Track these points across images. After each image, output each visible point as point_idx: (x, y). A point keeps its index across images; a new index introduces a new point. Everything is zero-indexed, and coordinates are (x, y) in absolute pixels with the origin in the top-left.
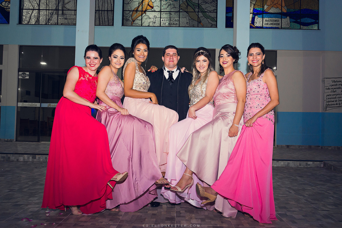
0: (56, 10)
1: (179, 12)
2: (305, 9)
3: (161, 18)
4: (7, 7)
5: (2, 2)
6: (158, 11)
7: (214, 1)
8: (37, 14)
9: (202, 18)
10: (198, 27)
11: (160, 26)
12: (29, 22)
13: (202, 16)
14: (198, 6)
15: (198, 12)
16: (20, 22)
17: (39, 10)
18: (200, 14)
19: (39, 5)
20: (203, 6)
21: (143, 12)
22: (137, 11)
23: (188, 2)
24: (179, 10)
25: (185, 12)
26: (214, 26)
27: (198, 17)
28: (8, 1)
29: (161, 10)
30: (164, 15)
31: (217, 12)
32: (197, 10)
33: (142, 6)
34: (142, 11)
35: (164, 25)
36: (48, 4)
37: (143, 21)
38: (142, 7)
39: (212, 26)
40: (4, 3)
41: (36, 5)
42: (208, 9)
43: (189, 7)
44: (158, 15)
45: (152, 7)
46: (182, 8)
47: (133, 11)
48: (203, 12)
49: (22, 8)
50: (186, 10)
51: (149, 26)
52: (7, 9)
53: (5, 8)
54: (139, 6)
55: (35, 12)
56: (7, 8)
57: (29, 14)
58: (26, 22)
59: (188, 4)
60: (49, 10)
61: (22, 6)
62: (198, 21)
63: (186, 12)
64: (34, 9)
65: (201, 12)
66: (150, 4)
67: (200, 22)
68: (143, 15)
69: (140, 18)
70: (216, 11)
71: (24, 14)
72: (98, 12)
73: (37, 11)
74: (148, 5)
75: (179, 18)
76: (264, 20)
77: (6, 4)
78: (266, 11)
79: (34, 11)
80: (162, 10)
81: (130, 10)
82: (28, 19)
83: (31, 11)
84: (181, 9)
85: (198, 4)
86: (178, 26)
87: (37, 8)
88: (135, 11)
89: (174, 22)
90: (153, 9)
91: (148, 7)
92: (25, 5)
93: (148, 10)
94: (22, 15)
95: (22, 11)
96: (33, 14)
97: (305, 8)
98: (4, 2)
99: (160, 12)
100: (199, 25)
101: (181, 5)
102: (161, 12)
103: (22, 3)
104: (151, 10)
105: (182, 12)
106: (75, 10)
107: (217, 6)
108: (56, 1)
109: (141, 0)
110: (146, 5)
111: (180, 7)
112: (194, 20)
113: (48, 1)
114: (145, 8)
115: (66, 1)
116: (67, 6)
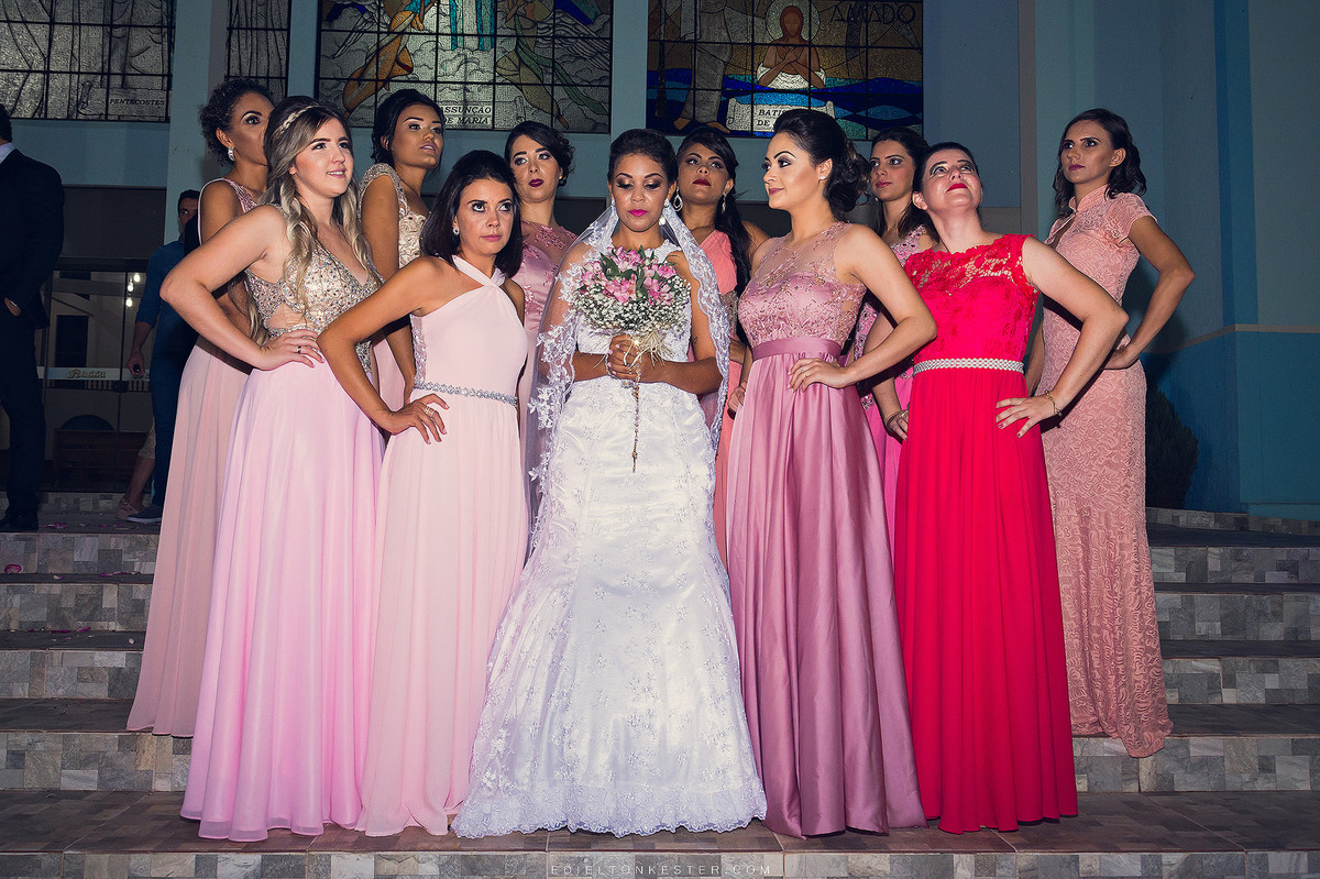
0: (102, 74)
1: (494, 84)
2: (882, 80)
6: (428, 82)
7: (600, 53)
8: (40, 86)
12: (12, 111)
13: (566, 96)
14: (553, 68)
15: (553, 85)
17: (47, 72)
18: (559, 93)
19: (47, 59)
20: (568, 68)
21: (380, 84)
22: (360, 80)
23: (522, 55)
24: (494, 80)
25: (512, 84)
26: (600, 128)
29: (436, 77)
31: (610, 86)
32: (548, 78)
33: (378, 65)
34: (377, 80)
36: (77, 55)
38: (377, 68)
41: (39, 57)
42: (584, 75)
43: (524, 70)
45: (410, 70)
46: (503, 72)
47: (349, 79)
48: (568, 85)
50: (515, 79)
54: (367, 65)
55: (35, 81)
57: (15, 85)
59: (520, 59)
60: (79, 73)
62: (552, 114)
63: (516, 85)
64: (29, 72)
65: (563, 85)
66: (403, 58)
67: (560, 117)
70: (606, 82)
73: (41, 75)
74: (397, 61)
75: (494, 102)
76: (757, 112)
78: (761, 84)
79: (31, 76)
80: (439, 79)
81: (338, 75)
82: (9, 102)
83: (21, 76)
84: (501, 75)
85: (553, 61)
86: (491, 126)
87: (41, 68)
88: (354, 80)
89: (479, 115)
90: (410, 76)
91: (397, 67)
92: (2, 58)
93: (399, 78)
96: (27, 86)
97: (880, 75)
99: (436, 86)
100: (558, 125)
101: (500, 64)
102: (438, 83)
104: (404, 78)
106: (163, 75)
107: (611, 66)
108: (103, 46)
109: (375, 48)
110: (390, 64)
111: (495, 71)
112: (539, 109)
113: (76, 47)
114: (387, 70)
115: (135, 47)
116: (140, 63)
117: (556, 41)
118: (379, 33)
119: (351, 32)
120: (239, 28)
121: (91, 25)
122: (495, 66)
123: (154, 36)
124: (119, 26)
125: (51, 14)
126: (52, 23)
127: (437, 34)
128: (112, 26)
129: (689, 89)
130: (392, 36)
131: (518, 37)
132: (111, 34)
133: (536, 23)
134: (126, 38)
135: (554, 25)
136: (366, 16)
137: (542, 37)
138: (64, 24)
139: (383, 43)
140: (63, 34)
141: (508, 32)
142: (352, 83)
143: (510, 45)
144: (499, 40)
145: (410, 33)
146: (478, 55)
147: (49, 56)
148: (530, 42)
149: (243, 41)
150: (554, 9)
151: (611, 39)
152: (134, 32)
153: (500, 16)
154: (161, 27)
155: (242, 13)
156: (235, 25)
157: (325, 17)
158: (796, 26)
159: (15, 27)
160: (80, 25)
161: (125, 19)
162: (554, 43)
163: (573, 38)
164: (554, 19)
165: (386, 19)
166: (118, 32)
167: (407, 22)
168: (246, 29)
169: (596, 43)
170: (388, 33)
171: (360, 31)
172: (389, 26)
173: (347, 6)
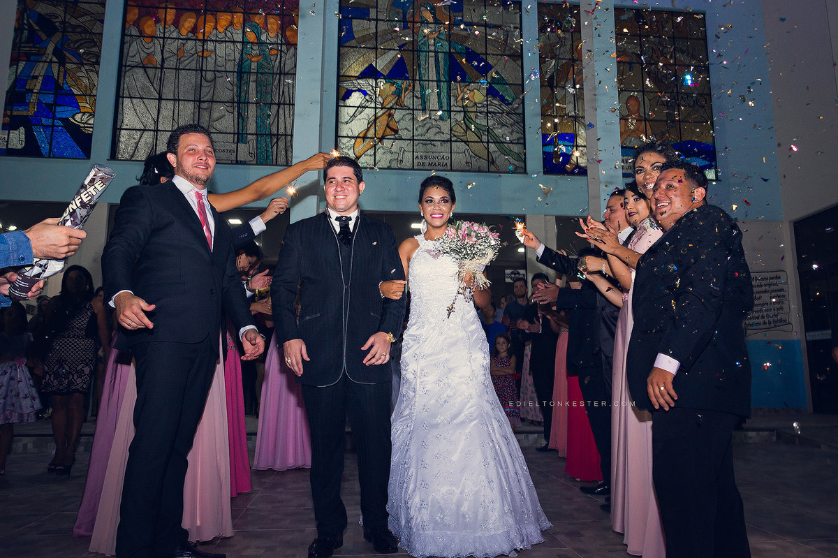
1: (451, 141)
2: (690, 142)
3: (413, 152)
4: (86, 123)
5: (75, 114)
6: (408, 140)
7: (517, 123)
8: (151, 140)
9: (497, 154)
10: (489, 172)
11: (413, 169)
12: (132, 156)
13: (497, 149)
14: (488, 131)
15: (488, 142)
16: (113, 155)
17: (156, 131)
18: (492, 147)
19: (156, 122)
22: (364, 138)
23: (467, 123)
24: (451, 139)
25: (462, 141)
26: (519, 170)
27: (488, 152)
28: (88, 112)
29: (413, 136)
30: (420, 148)
31: (524, 144)
32: (485, 138)
33: (375, 128)
34: (375, 138)
35: (421, 167)
36: (176, 120)
37: (377, 159)
38: (375, 131)
39: (516, 169)
40: (80, 115)
41: (150, 121)
43: (469, 133)
44: (406, 145)
45: (396, 132)
46: (456, 134)
47: (358, 137)
48: (498, 142)
49: (118, 127)
50: (464, 138)
51: (389, 168)
52: (85, 127)
53: (82, 125)
54: (368, 129)
55: (148, 137)
56: (86, 125)
57: (134, 139)
58: (126, 156)
59: (467, 126)
61: (119, 123)
62: (488, 161)
63: (465, 142)
64: (144, 130)
65: (494, 142)
66: (392, 124)
67: (493, 162)
68: (377, 147)
69: (371, 152)
70: (522, 141)
71: (122, 139)
72: (283, 137)
73: (152, 133)
74: (388, 126)
75: (451, 153)
77: (85, 118)
79: (146, 133)
80: (415, 138)
81: (350, 134)
82: (130, 150)
83: (139, 133)
84: (455, 136)
85: (488, 127)
86: (449, 168)
87: (152, 128)
88: (360, 137)
89: (441, 161)
90: (396, 136)
91: (388, 130)
92: (126, 121)
93: (388, 137)
94: (119, 141)
95: (118, 133)
96: (143, 140)
97: (688, 139)
98: (79, 113)
99: (412, 142)
100: (492, 168)
101: (454, 129)
102: (413, 140)
103: (120, 117)
104: (393, 137)
105: (456, 141)
106: (234, 134)
107: (524, 131)
108: (194, 114)
109: (374, 117)
110: (383, 127)
111: (451, 133)
112: (480, 157)
113: (176, 114)
114: (381, 132)
115: (216, 115)
116: (218, 125)
117: (489, 115)
118: (376, 108)
119: (358, 107)
120: (284, 104)
121: (186, 100)
122: (451, 130)
123: (228, 109)
124: (204, 102)
125: (160, 94)
126: (160, 99)
127: (413, 110)
128: (200, 101)
129: (573, 146)
130: (384, 110)
131: (465, 112)
132: (199, 107)
133: (475, 104)
134: (210, 110)
135: (487, 105)
136: (367, 97)
137: (480, 113)
138: (167, 99)
139: (379, 115)
140: (167, 107)
141: (459, 109)
142: (358, 140)
143: (460, 117)
144: (453, 114)
145: (396, 109)
146: (440, 123)
147: (158, 120)
148: (472, 115)
149: (287, 112)
150: (487, 95)
151: (524, 113)
152: (215, 105)
153: (452, 99)
154: (233, 103)
155: (286, 94)
156: (282, 102)
157: (341, 97)
158: (636, 108)
159: (134, 101)
160: (179, 100)
161: (209, 97)
162: (488, 116)
163: (499, 113)
164: (487, 101)
165: (380, 99)
166: (204, 105)
167: (393, 102)
168: (289, 104)
169: (514, 117)
170: (382, 108)
171: (363, 107)
172: (382, 104)
173: (355, 91)
